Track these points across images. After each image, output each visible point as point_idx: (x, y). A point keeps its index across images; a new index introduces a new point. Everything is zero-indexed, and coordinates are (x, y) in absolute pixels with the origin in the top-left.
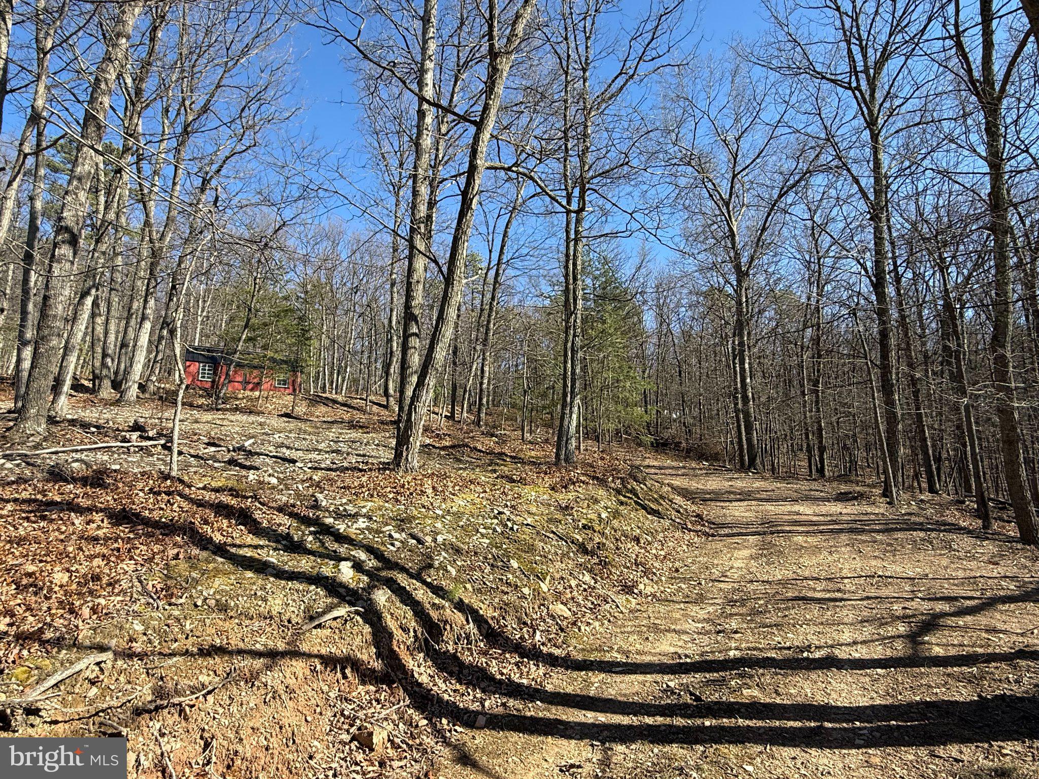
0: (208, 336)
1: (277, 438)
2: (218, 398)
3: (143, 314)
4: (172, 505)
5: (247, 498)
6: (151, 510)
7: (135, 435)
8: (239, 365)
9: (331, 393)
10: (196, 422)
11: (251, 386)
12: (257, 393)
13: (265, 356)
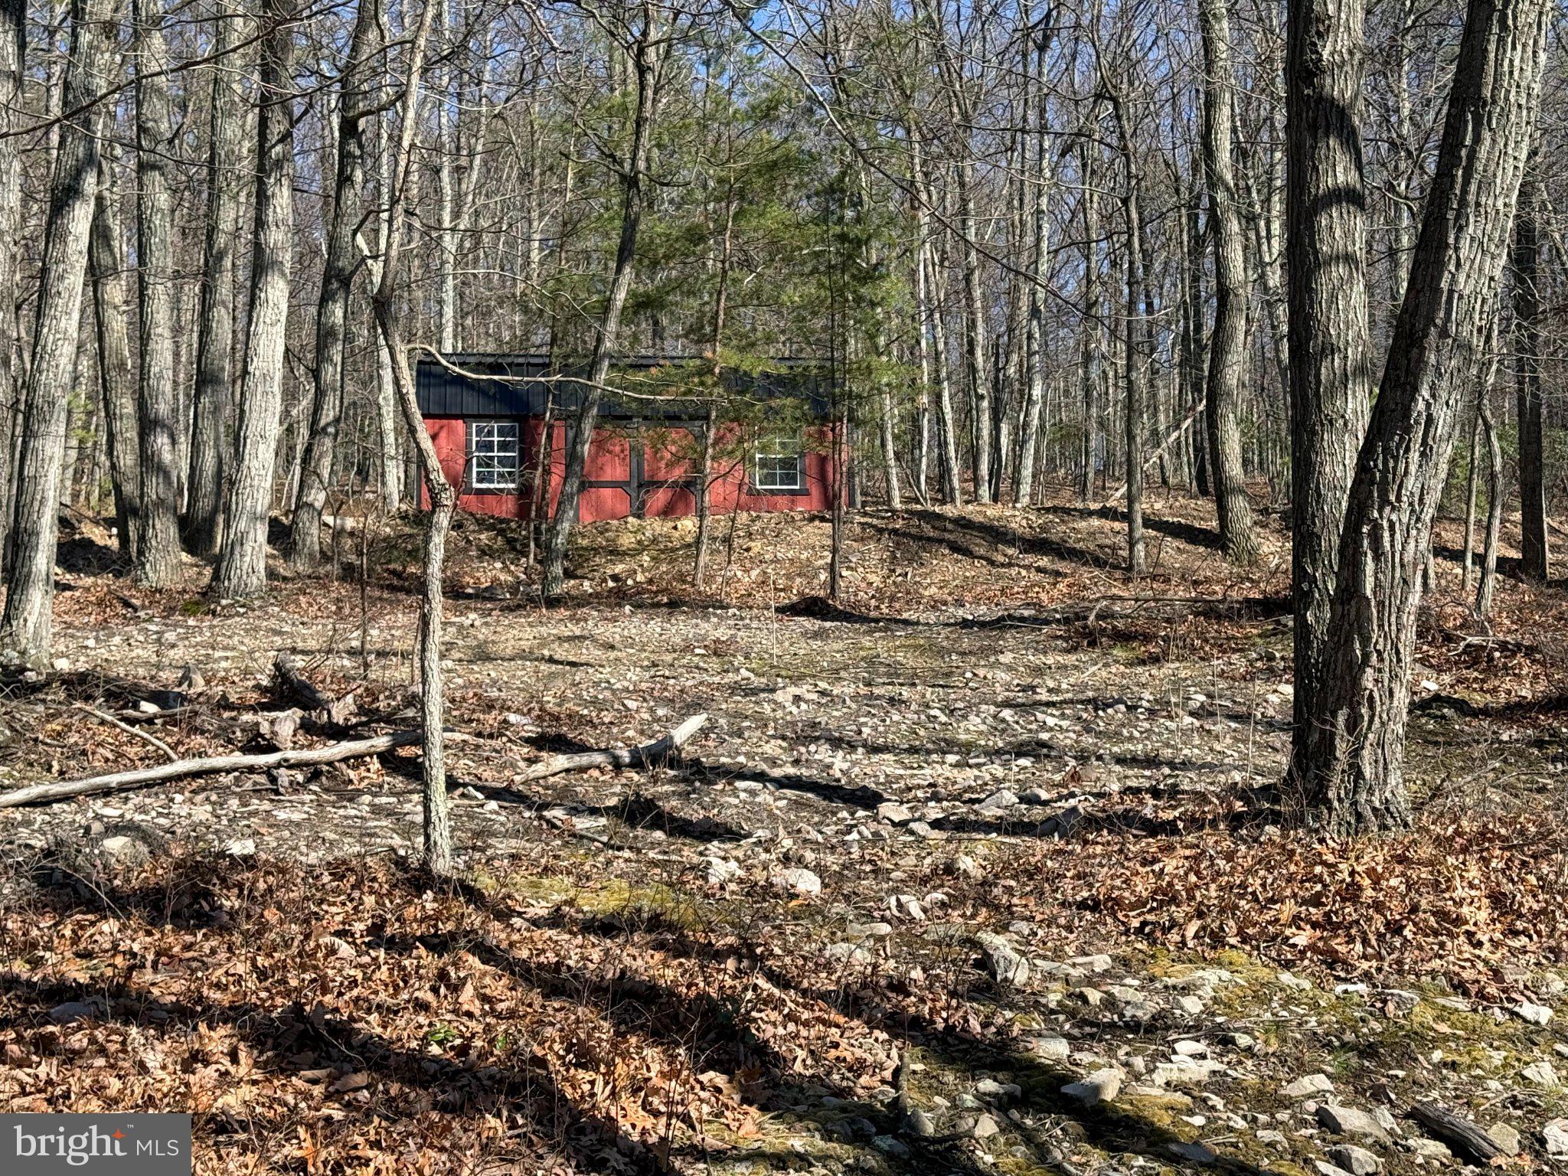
0: (484, 313)
1: (790, 702)
2: (547, 555)
3: (258, 248)
4: (456, 988)
5: (720, 955)
6: (389, 1012)
7: (286, 722)
9: (974, 498)
11: (661, 497)
12: (688, 525)
13: (705, 368)
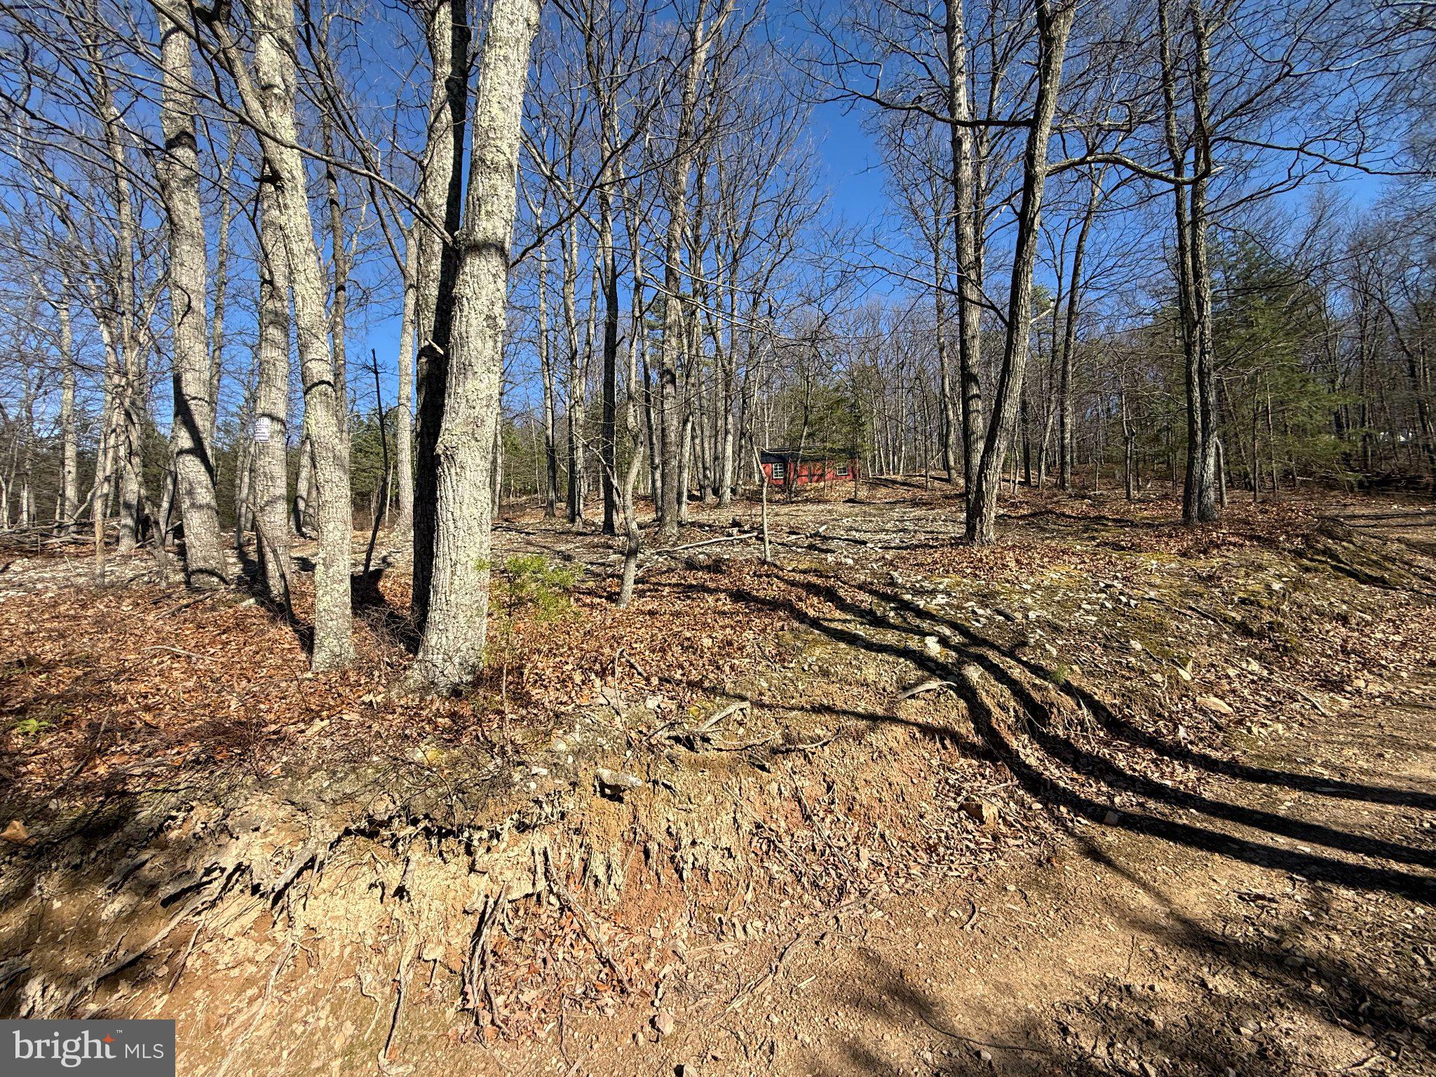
1: (846, 522)
2: (791, 492)
4: (772, 585)
5: (830, 578)
6: (758, 590)
7: (735, 530)
8: (804, 460)
9: (889, 474)
10: (777, 515)
11: (816, 478)
12: (822, 484)
13: (825, 448)
